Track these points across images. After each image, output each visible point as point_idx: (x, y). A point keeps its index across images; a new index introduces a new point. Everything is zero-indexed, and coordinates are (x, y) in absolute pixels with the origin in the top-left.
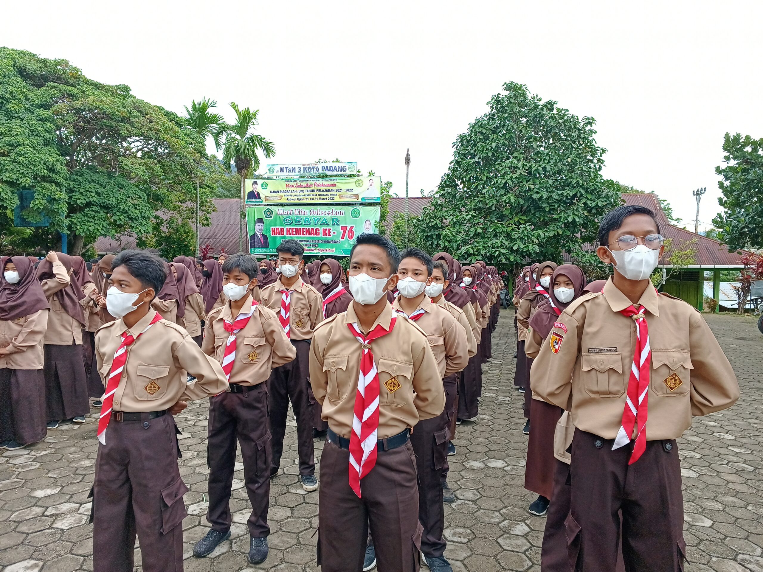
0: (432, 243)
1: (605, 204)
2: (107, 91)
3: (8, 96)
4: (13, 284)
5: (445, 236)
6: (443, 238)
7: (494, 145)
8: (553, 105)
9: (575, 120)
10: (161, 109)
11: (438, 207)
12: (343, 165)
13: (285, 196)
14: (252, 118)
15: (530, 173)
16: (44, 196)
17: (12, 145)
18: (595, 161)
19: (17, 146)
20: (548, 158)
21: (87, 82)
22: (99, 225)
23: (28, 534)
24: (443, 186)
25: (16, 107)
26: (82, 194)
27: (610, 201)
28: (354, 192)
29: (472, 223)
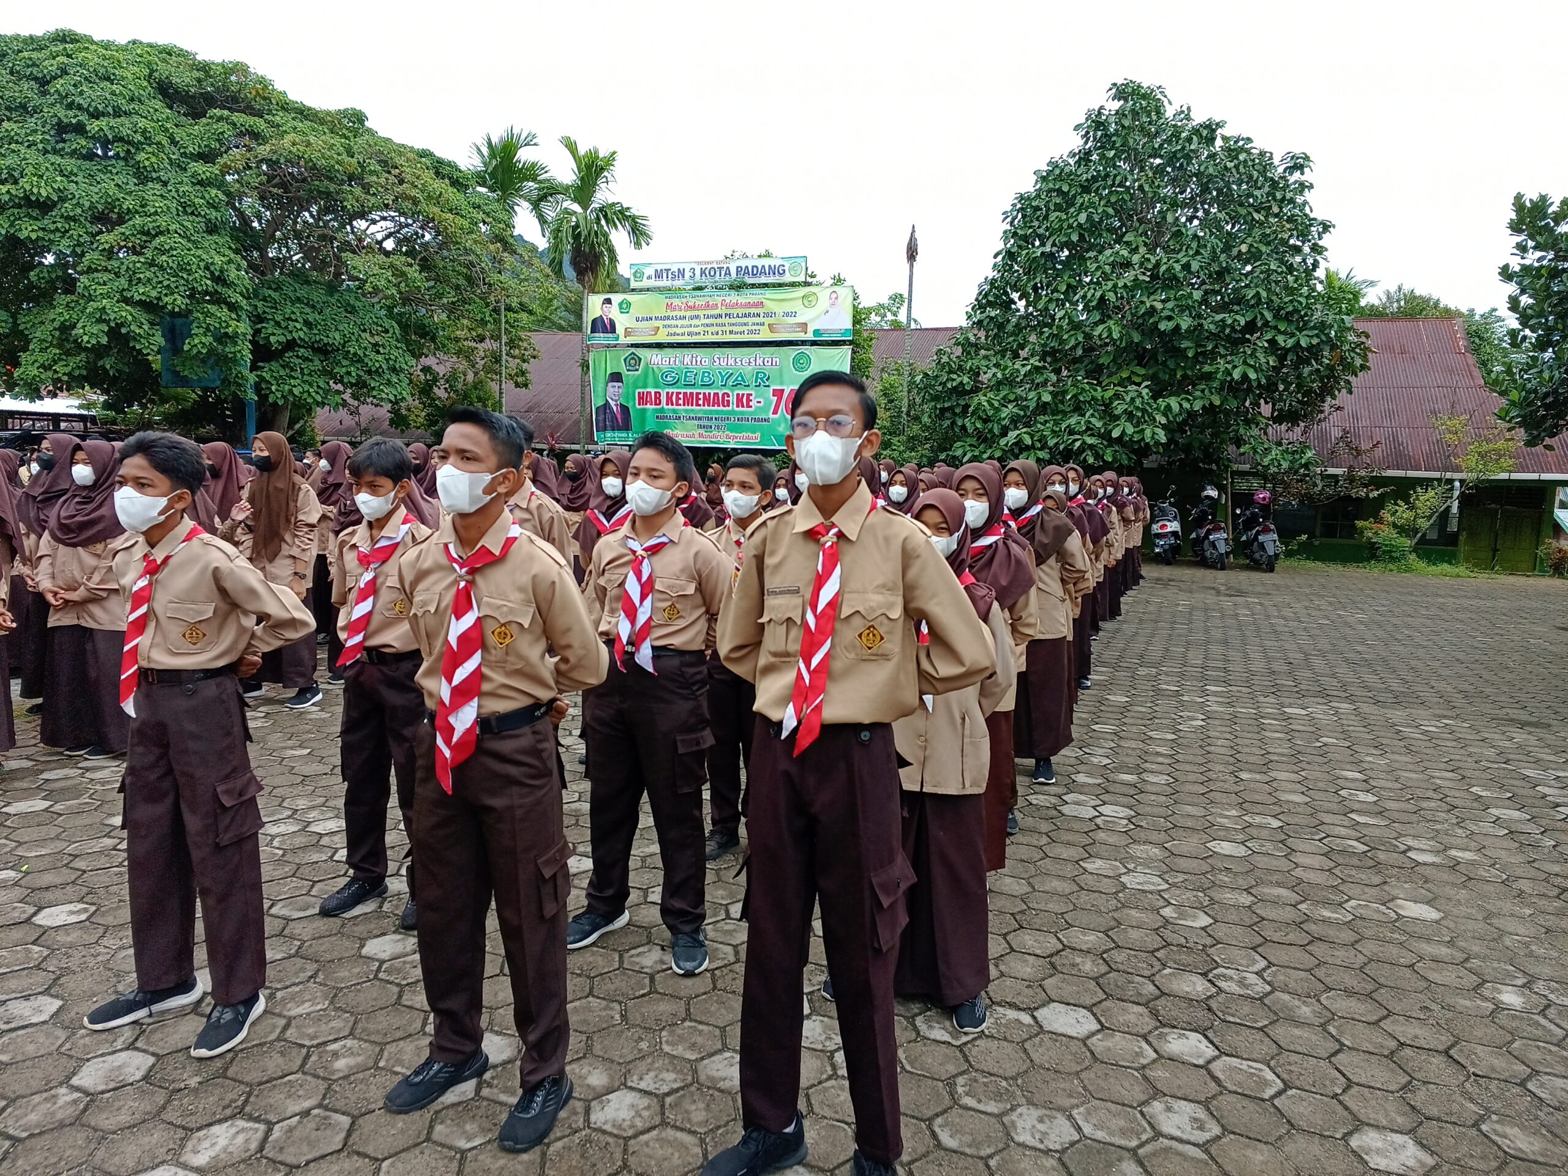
0: (953, 423)
1: (1315, 341)
2: (322, 122)
3: (138, 137)
4: (85, 487)
5: (977, 409)
6: (973, 413)
7: (1082, 218)
8: (1214, 131)
9: (1264, 161)
10: (424, 154)
11: (970, 348)
12: (778, 263)
13: (665, 326)
14: (602, 169)
15: (1154, 277)
16: (208, 329)
17: (148, 233)
18: (1306, 249)
19: (156, 235)
20: (1194, 245)
21: (286, 106)
22: (311, 385)
23: (85, 872)
24: (981, 304)
25: (153, 159)
26: (278, 324)
27: (1327, 335)
28: (800, 319)
29: (1033, 381)
